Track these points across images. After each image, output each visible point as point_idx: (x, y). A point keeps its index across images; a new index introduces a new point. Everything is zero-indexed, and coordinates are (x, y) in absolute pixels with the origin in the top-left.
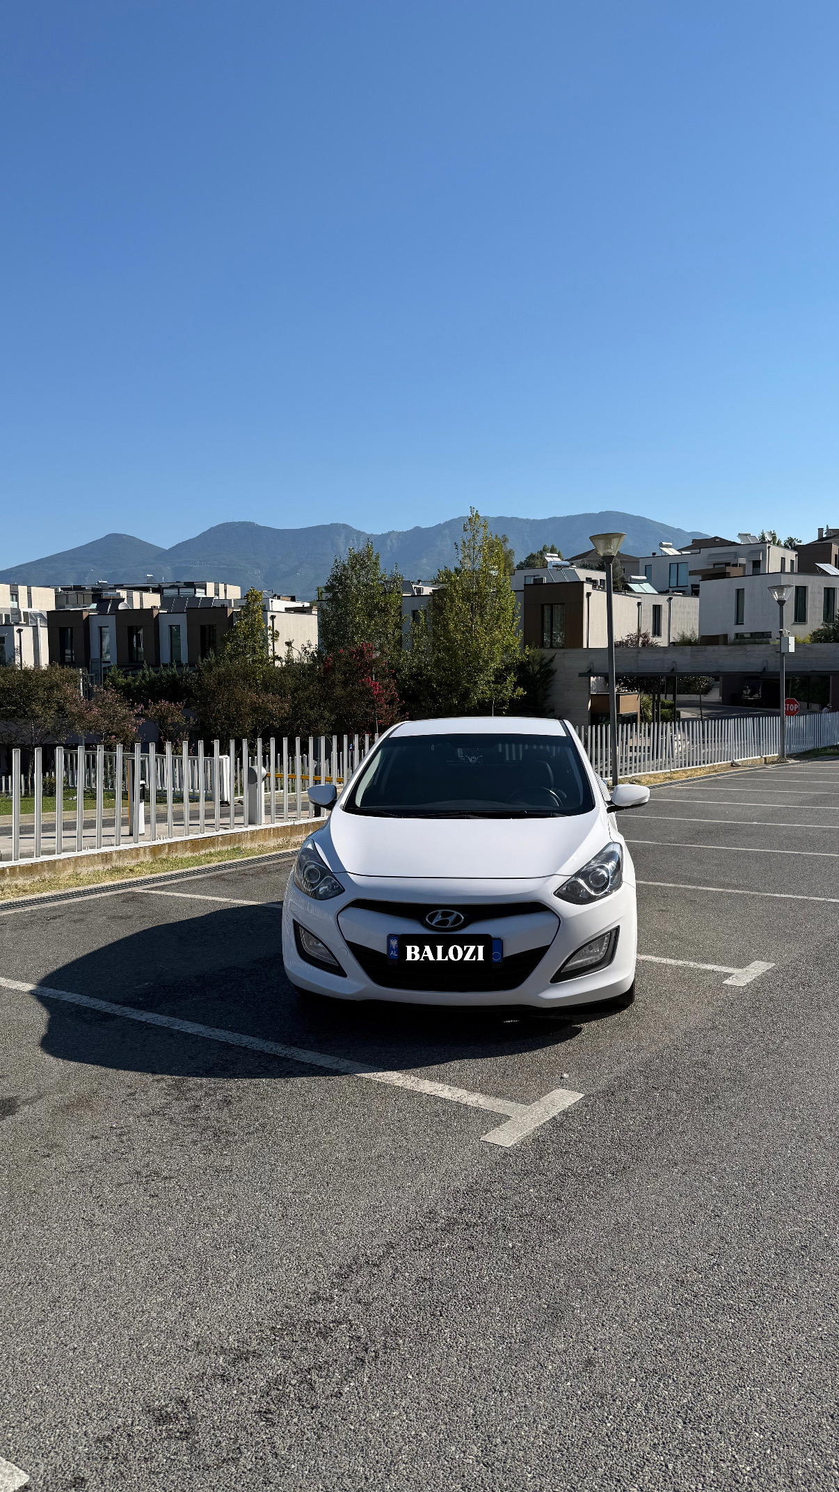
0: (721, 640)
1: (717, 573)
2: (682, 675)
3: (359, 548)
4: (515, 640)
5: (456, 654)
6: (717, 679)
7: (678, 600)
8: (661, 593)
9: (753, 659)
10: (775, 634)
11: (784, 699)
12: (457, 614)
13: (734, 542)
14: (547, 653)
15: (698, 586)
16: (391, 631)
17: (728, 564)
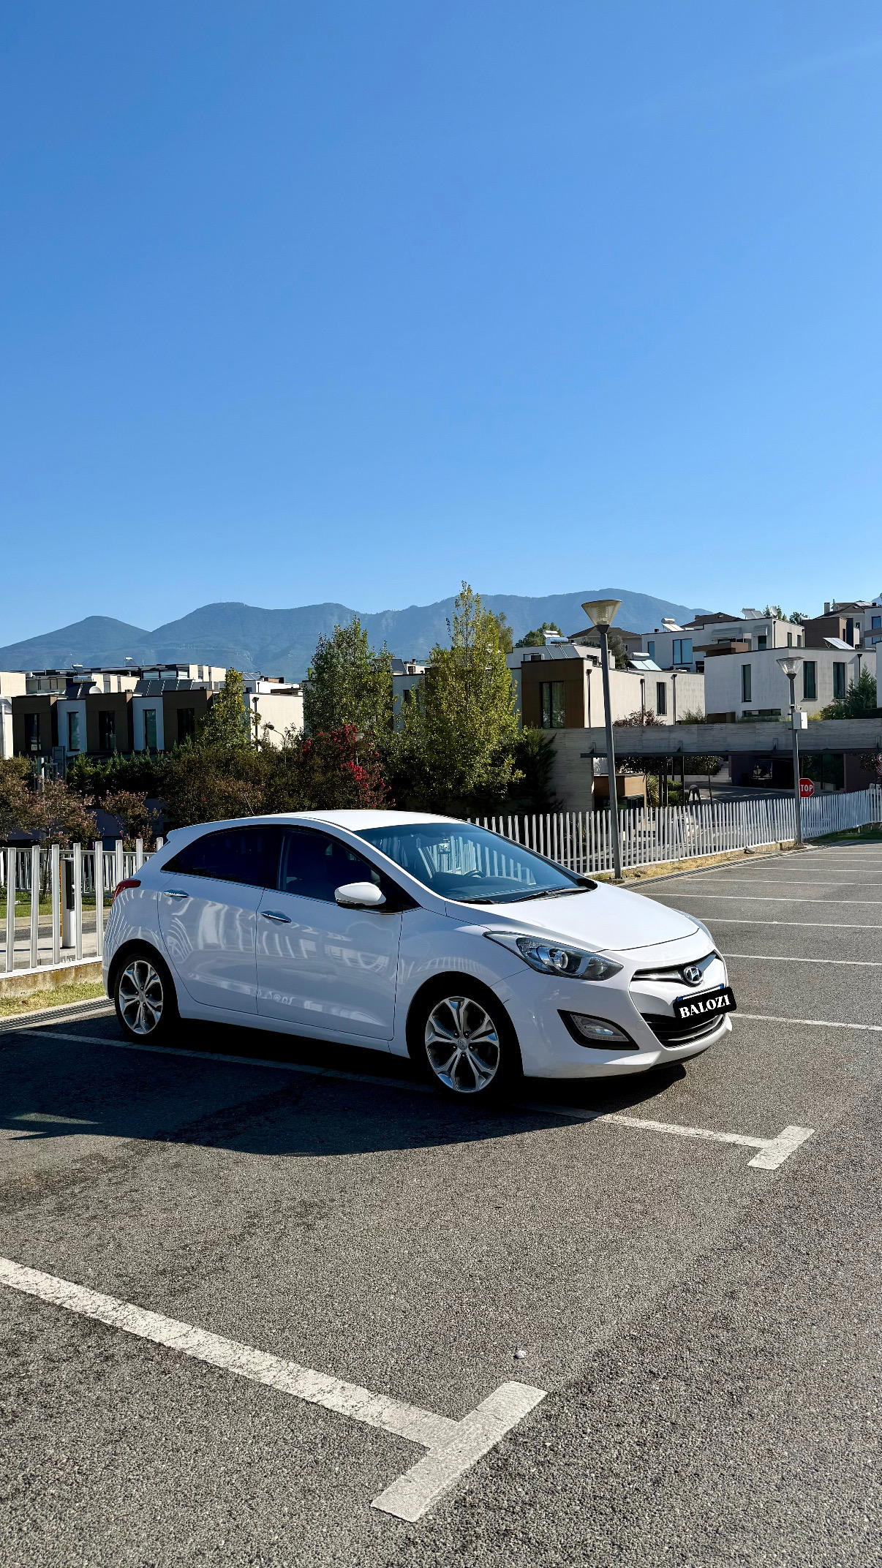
0: (728, 718)
1: (722, 649)
2: (690, 754)
3: (346, 625)
4: (513, 720)
5: (449, 735)
6: (726, 759)
7: (683, 678)
8: (664, 670)
9: (762, 737)
10: (785, 711)
11: (798, 779)
12: (450, 693)
13: (738, 618)
14: (547, 733)
15: (703, 663)
16: (380, 711)
17: (733, 640)
